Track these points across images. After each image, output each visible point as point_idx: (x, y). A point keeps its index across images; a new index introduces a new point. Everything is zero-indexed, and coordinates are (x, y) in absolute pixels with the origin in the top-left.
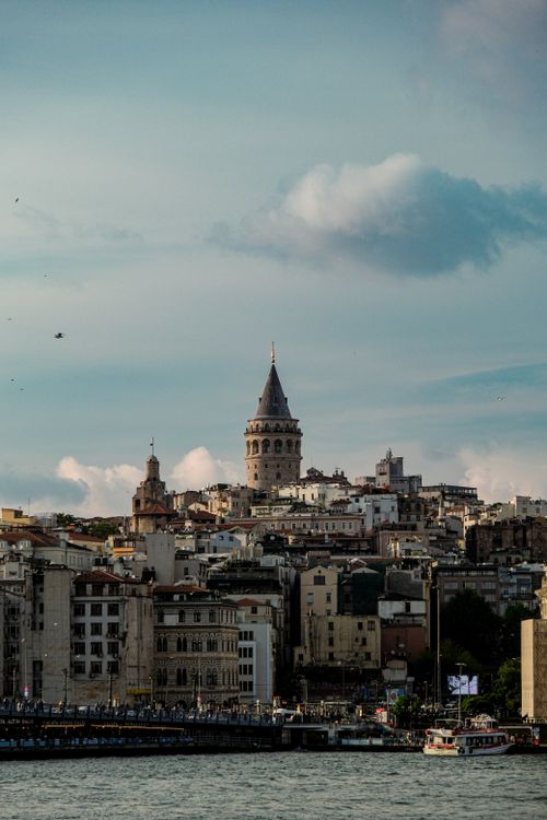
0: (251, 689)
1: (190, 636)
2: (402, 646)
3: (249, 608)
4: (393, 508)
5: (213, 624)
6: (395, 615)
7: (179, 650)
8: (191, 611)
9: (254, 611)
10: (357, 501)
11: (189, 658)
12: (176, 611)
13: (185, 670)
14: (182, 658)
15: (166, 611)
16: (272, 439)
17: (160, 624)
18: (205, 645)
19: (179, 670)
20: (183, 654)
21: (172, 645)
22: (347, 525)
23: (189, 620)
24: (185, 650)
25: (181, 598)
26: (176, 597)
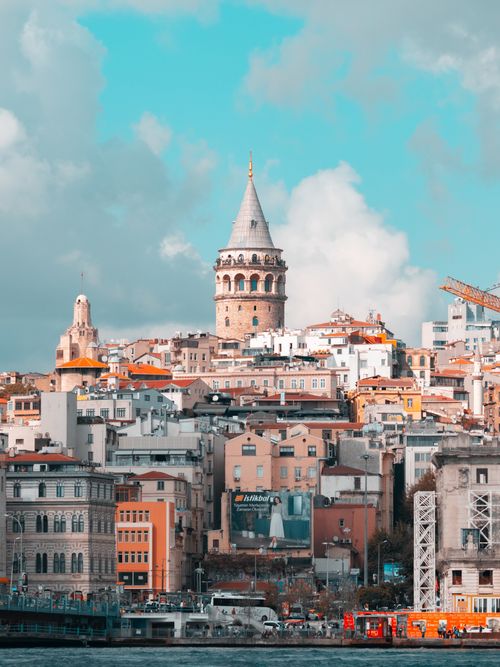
0: (145, 581)
1: (51, 514)
2: (346, 530)
3: (154, 484)
4: (383, 361)
5: (80, 499)
6: (342, 493)
7: (38, 530)
8: (53, 483)
9: (161, 487)
10: (339, 352)
11: (51, 541)
12: (36, 483)
13: (45, 555)
14: (42, 541)
15: (23, 483)
16: (247, 274)
17: (17, 500)
18: (69, 525)
19: (38, 555)
20: (43, 536)
21: (31, 525)
22: (319, 383)
23: (51, 495)
24: (46, 530)
25: (43, 468)
26: (37, 467)
